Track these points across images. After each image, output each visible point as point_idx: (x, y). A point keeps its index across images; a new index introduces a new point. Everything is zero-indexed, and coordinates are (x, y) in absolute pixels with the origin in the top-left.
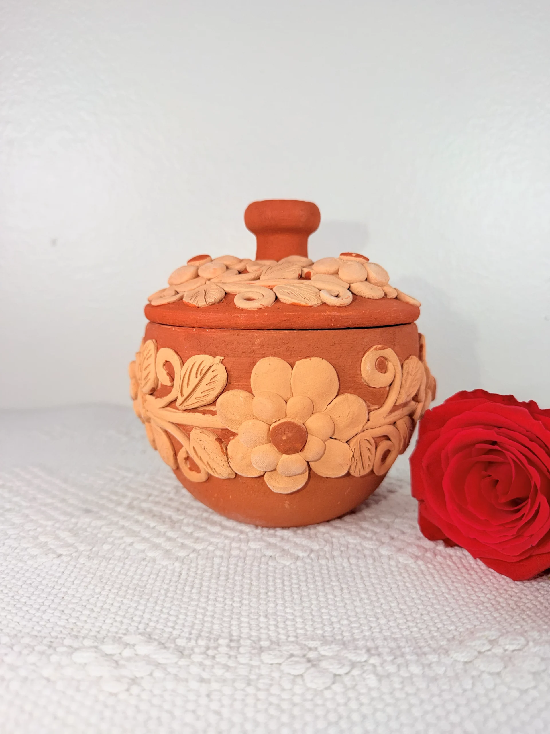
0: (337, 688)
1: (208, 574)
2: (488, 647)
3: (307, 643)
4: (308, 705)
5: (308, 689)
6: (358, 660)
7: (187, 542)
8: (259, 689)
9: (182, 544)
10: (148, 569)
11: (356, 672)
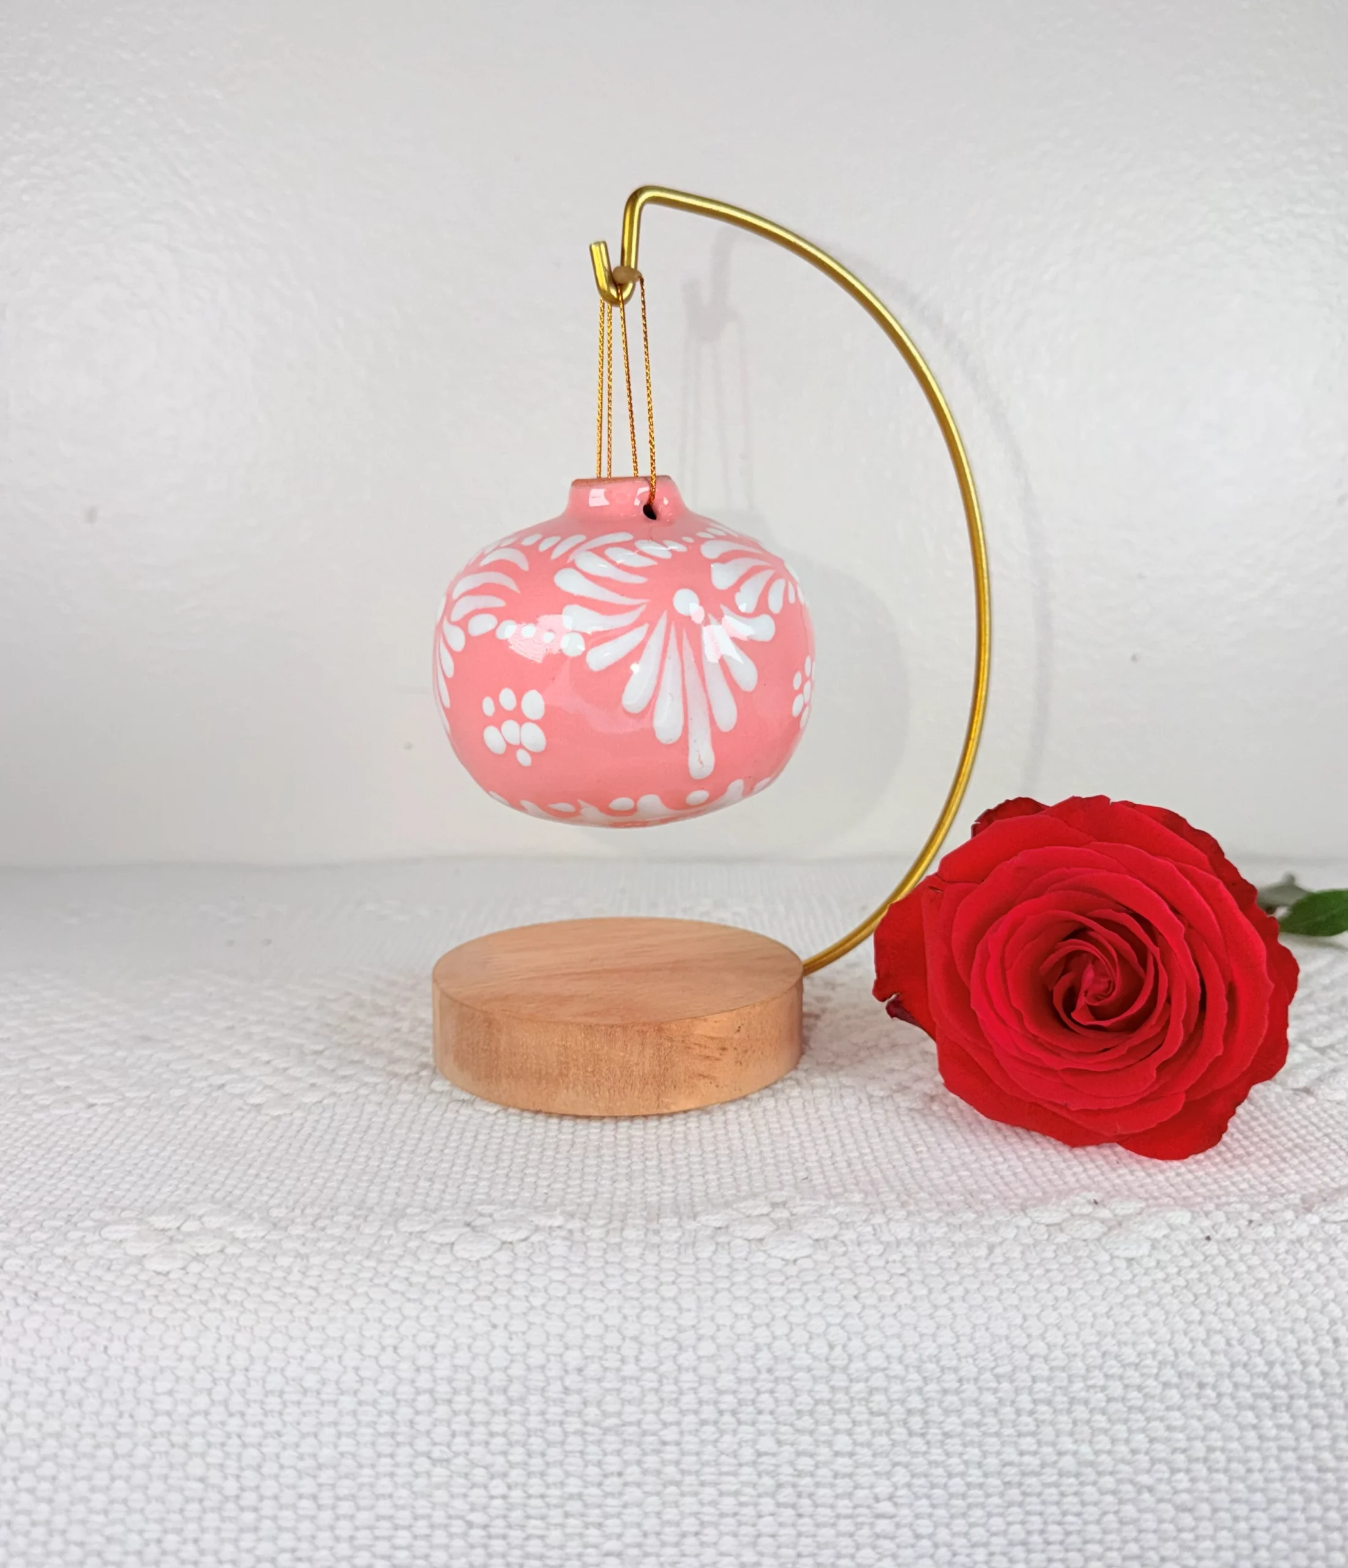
0: (504, 1256)
1: (348, 1127)
2: (765, 1210)
3: (480, 1208)
4: (452, 1279)
5: (457, 1259)
6: (550, 1223)
7: (319, 1081)
8: (380, 1261)
9: (313, 1085)
10: (245, 1122)
11: (535, 1238)
